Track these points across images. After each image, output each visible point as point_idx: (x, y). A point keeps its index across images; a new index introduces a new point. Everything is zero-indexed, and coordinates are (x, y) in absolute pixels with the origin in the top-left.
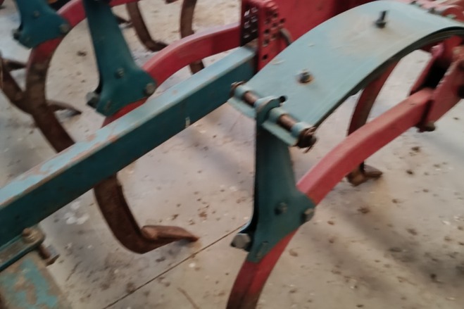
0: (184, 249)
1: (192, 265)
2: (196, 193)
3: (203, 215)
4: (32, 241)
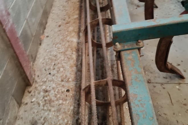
0: (177, 79)
1: (177, 87)
4: (140, 46)
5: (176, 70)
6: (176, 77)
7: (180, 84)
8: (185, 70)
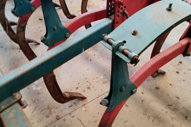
0: (80, 102)
1: (84, 109)
3: (89, 88)
5: (75, 95)
7: (84, 105)
8: (84, 90)
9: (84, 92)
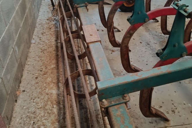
0: (162, 122)
2: (172, 100)
3: (173, 111)
4: (126, 100)
5: (160, 113)
6: (161, 120)
7: (166, 127)
8: (168, 112)
9: (168, 113)
